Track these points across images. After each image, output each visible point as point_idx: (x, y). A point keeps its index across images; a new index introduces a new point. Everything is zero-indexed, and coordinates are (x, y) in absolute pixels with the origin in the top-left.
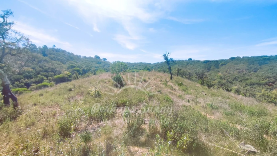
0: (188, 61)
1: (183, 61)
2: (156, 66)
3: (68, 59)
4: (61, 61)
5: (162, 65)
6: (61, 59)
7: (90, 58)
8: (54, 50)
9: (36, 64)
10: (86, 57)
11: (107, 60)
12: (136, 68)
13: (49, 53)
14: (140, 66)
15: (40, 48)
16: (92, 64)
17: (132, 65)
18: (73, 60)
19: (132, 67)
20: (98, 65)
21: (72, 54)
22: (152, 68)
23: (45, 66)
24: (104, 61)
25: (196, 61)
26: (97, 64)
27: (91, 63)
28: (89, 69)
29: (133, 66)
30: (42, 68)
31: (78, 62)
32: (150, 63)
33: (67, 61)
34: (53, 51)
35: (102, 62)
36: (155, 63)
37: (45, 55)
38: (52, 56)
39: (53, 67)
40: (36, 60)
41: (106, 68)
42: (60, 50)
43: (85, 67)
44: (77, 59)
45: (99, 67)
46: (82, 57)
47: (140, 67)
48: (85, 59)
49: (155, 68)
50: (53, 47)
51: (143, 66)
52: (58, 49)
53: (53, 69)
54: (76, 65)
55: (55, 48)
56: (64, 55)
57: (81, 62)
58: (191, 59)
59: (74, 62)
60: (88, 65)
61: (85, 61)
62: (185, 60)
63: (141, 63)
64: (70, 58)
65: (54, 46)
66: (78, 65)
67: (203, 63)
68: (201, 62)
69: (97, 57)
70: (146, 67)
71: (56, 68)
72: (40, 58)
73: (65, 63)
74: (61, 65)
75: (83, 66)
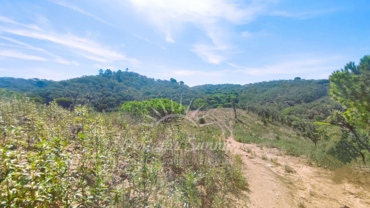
0: (294, 81)
1: (286, 81)
2: (247, 88)
3: (142, 84)
4: (136, 87)
5: (255, 88)
6: (135, 84)
7: (166, 81)
8: (127, 73)
9: (116, 92)
10: (160, 80)
11: (184, 84)
12: (220, 92)
13: (123, 78)
14: (225, 88)
15: (114, 72)
16: (168, 90)
17: (215, 88)
18: (147, 85)
19: (215, 91)
20: (174, 91)
21: (145, 77)
22: (241, 91)
23: (124, 94)
24: (181, 84)
25: (307, 81)
26: (174, 88)
27: (167, 88)
28: (165, 96)
29: (217, 89)
30: (121, 95)
31: (152, 87)
32: (239, 85)
33: (141, 86)
34: (127, 75)
35: (179, 87)
36: (246, 85)
37: (120, 81)
38: (127, 81)
39: (131, 95)
40: (115, 87)
41: (184, 94)
42: (132, 73)
43: (160, 93)
44: (151, 83)
45: (175, 93)
46: (155, 80)
47: (226, 90)
48: (159, 83)
49: (246, 92)
50: (126, 71)
51: (229, 88)
52: (131, 72)
53: (130, 96)
54: (151, 90)
55: (128, 71)
56: (138, 79)
57: (155, 87)
58: (299, 78)
59: (148, 86)
60: (164, 91)
61: (160, 85)
62: (289, 80)
63: (228, 85)
64: (144, 82)
65: (127, 69)
66: (153, 91)
67: (317, 84)
68: (315, 83)
69: (173, 81)
70: (233, 90)
71: (133, 96)
72: (118, 85)
73: (140, 89)
74: (136, 92)
75: (158, 92)
